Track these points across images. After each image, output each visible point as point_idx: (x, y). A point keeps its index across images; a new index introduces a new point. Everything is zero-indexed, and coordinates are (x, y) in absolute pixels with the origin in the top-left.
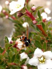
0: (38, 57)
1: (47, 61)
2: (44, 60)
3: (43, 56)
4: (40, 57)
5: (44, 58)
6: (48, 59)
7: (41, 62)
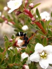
0: (39, 53)
1: (49, 56)
2: (46, 55)
3: (44, 51)
4: (41, 52)
5: (45, 53)
6: (49, 54)
7: (42, 58)
